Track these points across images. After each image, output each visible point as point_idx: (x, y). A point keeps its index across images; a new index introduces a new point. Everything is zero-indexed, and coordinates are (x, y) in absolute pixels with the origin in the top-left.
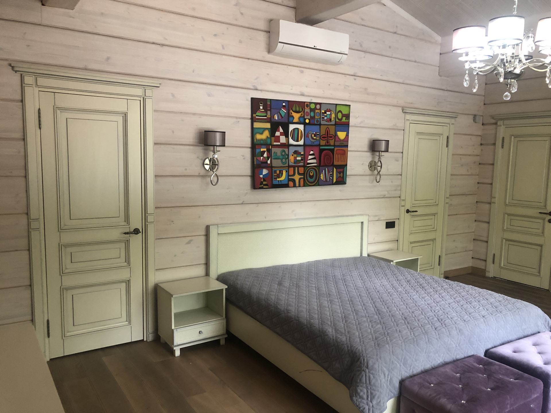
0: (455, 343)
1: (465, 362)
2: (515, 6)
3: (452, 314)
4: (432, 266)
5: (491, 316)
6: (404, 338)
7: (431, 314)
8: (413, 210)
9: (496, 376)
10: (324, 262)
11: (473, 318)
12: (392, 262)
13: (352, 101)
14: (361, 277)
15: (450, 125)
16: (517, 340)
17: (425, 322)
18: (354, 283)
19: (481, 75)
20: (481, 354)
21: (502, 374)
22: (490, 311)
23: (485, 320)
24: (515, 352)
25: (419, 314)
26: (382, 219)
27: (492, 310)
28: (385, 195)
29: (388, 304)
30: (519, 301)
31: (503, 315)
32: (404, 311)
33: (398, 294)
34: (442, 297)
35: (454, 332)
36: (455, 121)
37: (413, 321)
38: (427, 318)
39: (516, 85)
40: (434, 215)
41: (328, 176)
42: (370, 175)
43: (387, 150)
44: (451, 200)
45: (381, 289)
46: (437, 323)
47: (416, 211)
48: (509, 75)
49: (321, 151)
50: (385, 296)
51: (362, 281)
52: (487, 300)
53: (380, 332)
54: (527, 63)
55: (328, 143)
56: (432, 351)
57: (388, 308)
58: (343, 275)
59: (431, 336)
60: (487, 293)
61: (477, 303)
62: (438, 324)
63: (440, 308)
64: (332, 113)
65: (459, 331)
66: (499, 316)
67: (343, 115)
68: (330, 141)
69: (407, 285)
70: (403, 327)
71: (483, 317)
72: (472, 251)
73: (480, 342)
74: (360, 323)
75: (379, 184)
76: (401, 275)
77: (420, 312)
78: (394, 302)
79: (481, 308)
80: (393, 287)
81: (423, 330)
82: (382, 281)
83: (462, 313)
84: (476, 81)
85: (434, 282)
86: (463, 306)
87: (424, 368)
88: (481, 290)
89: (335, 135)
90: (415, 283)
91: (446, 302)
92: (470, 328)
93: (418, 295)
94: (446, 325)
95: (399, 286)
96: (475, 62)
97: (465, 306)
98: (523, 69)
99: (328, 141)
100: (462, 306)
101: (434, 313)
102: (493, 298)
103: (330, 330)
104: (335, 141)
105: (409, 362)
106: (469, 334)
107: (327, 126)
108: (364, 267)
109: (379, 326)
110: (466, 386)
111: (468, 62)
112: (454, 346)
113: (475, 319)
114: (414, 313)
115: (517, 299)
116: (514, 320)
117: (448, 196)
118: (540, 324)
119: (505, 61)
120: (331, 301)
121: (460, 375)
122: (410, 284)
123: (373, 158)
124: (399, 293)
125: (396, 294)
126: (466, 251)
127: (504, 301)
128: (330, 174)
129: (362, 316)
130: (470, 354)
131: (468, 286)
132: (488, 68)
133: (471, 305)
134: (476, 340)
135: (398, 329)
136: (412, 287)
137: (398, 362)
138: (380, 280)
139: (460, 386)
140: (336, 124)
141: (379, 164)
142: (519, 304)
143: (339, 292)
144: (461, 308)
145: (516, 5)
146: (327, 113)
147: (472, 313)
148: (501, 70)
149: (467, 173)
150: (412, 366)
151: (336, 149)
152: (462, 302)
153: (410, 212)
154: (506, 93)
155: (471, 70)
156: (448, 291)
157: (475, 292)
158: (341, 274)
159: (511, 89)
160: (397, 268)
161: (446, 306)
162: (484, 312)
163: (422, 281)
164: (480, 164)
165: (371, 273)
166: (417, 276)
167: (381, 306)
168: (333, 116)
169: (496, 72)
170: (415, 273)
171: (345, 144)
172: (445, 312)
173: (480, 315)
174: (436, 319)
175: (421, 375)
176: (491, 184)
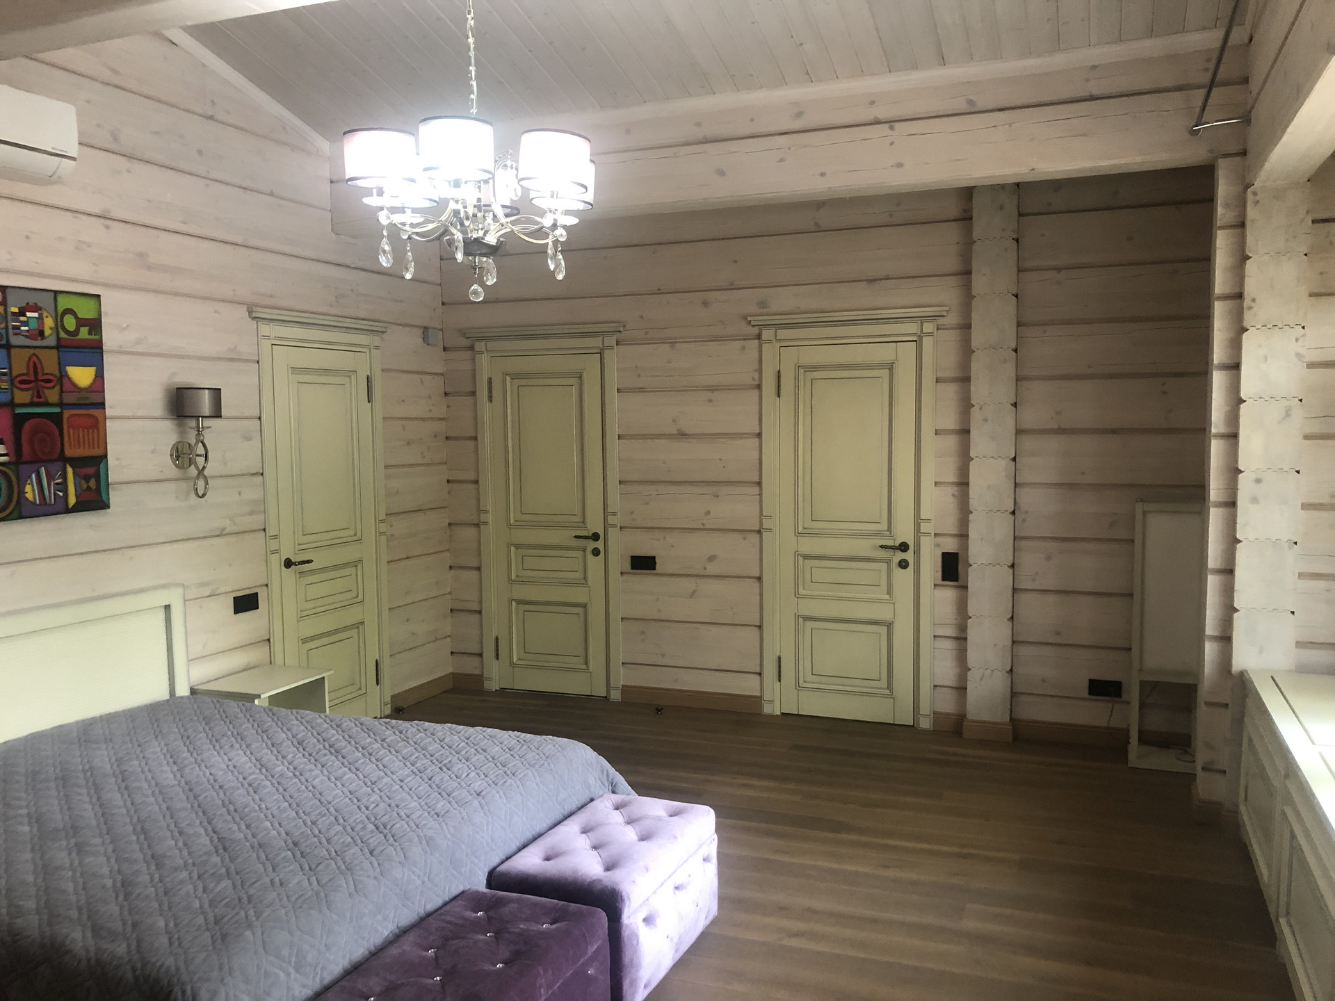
0: (419, 877)
1: (445, 915)
2: (472, 96)
3: (408, 806)
4: (360, 689)
5: (493, 788)
6: (293, 899)
7: (357, 816)
8: (301, 560)
9: (513, 930)
10: (59, 735)
11: (456, 803)
12: (256, 698)
13: (106, 285)
14: (171, 757)
15: (370, 349)
16: (551, 828)
17: (343, 842)
18: (153, 778)
19: (417, 240)
20: (480, 885)
21: (526, 920)
22: (492, 777)
23: (483, 801)
24: (548, 859)
25: (330, 824)
26: (223, 590)
27: (496, 774)
28: (224, 529)
29: (248, 818)
30: (548, 740)
31: (519, 780)
32: (292, 825)
33: (274, 781)
34: (384, 767)
35: (416, 850)
36: (383, 340)
37: (316, 847)
38: (351, 830)
39: (494, 268)
40: (355, 564)
41: (49, 491)
42: (177, 480)
43: (217, 414)
44: (391, 526)
45: (230, 780)
46: (374, 838)
47: (309, 562)
48: (474, 246)
49: (19, 421)
50: (239, 795)
51: (175, 768)
52: (485, 751)
53: (228, 900)
54: (507, 223)
55: (39, 396)
56: (366, 911)
57: (248, 827)
58: (120, 761)
59: (360, 876)
60: (485, 734)
61: (464, 763)
62: (375, 840)
63: (380, 797)
64: (45, 314)
65: (427, 842)
66: (511, 785)
67: (81, 322)
68: (46, 391)
69: (297, 752)
70: (291, 868)
71: (478, 795)
72: (449, 639)
73: (476, 857)
74: (169, 892)
75: (206, 501)
76: (282, 729)
77: (332, 818)
78: (263, 806)
79: (473, 774)
80: (262, 766)
81: (340, 862)
82: (232, 754)
83: (432, 796)
84: (409, 254)
85: (365, 732)
86: (434, 778)
87: (350, 961)
88: (471, 730)
89: (61, 376)
90: (317, 743)
91: (394, 777)
92: (452, 830)
93: (326, 773)
94: (396, 838)
95: (278, 760)
96: (402, 210)
97: (437, 779)
98: (501, 236)
99: (38, 392)
100: (430, 779)
101: (367, 812)
102: (498, 743)
103: (77, 935)
104: (62, 391)
105: (309, 958)
106: (450, 844)
107: (32, 351)
108: (180, 726)
109: (226, 883)
110: (450, 974)
111: (385, 209)
112: (419, 882)
113: (462, 804)
114: (318, 823)
115: (544, 737)
116: (541, 785)
117: (383, 517)
118: (592, 781)
119: (462, 215)
120: (80, 848)
121: (434, 952)
122: (304, 749)
123: (182, 433)
124: (276, 779)
125: (268, 783)
126: (437, 639)
127: (519, 747)
128: (57, 484)
129: (176, 869)
130: (455, 892)
131: (443, 725)
132: (431, 226)
133: (450, 772)
134: (467, 855)
135: (277, 879)
136: (310, 755)
137: (281, 968)
138: (225, 754)
139: (437, 980)
140: (60, 346)
141: (200, 450)
142: (549, 746)
143: (105, 815)
144: (429, 786)
145: (473, 93)
146: (29, 314)
147: (453, 791)
148: (458, 236)
149: (420, 461)
150: (320, 966)
151: (66, 414)
152: (429, 770)
153: (295, 564)
154: (475, 287)
155: (394, 230)
156: (397, 748)
157: (458, 739)
158: (113, 759)
159: (485, 278)
160: (271, 714)
161: (393, 789)
162: (479, 783)
163: (334, 735)
164: (447, 438)
165: (200, 739)
166: (321, 724)
167: (230, 826)
168: (49, 322)
169: (448, 237)
170: (317, 719)
171: (94, 398)
172: (393, 804)
173: (473, 792)
174: (371, 827)
175: (343, 983)
176: (477, 482)
